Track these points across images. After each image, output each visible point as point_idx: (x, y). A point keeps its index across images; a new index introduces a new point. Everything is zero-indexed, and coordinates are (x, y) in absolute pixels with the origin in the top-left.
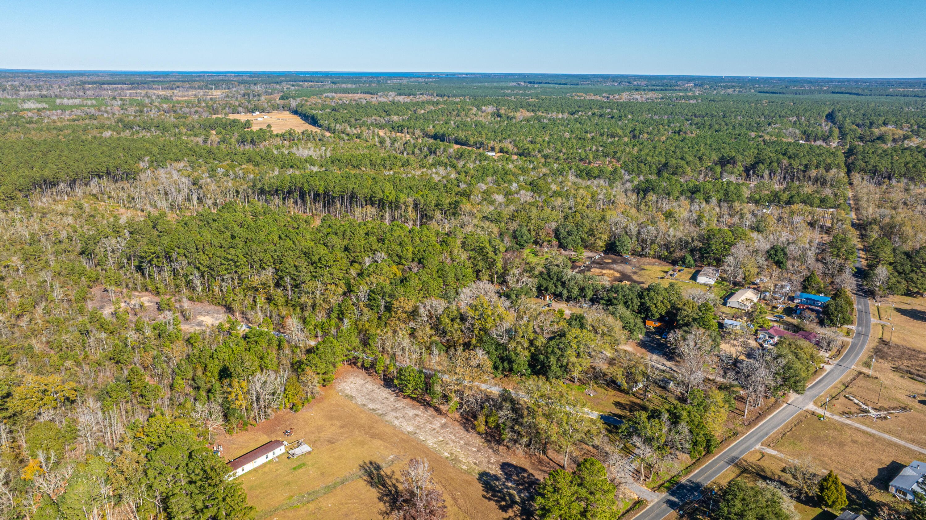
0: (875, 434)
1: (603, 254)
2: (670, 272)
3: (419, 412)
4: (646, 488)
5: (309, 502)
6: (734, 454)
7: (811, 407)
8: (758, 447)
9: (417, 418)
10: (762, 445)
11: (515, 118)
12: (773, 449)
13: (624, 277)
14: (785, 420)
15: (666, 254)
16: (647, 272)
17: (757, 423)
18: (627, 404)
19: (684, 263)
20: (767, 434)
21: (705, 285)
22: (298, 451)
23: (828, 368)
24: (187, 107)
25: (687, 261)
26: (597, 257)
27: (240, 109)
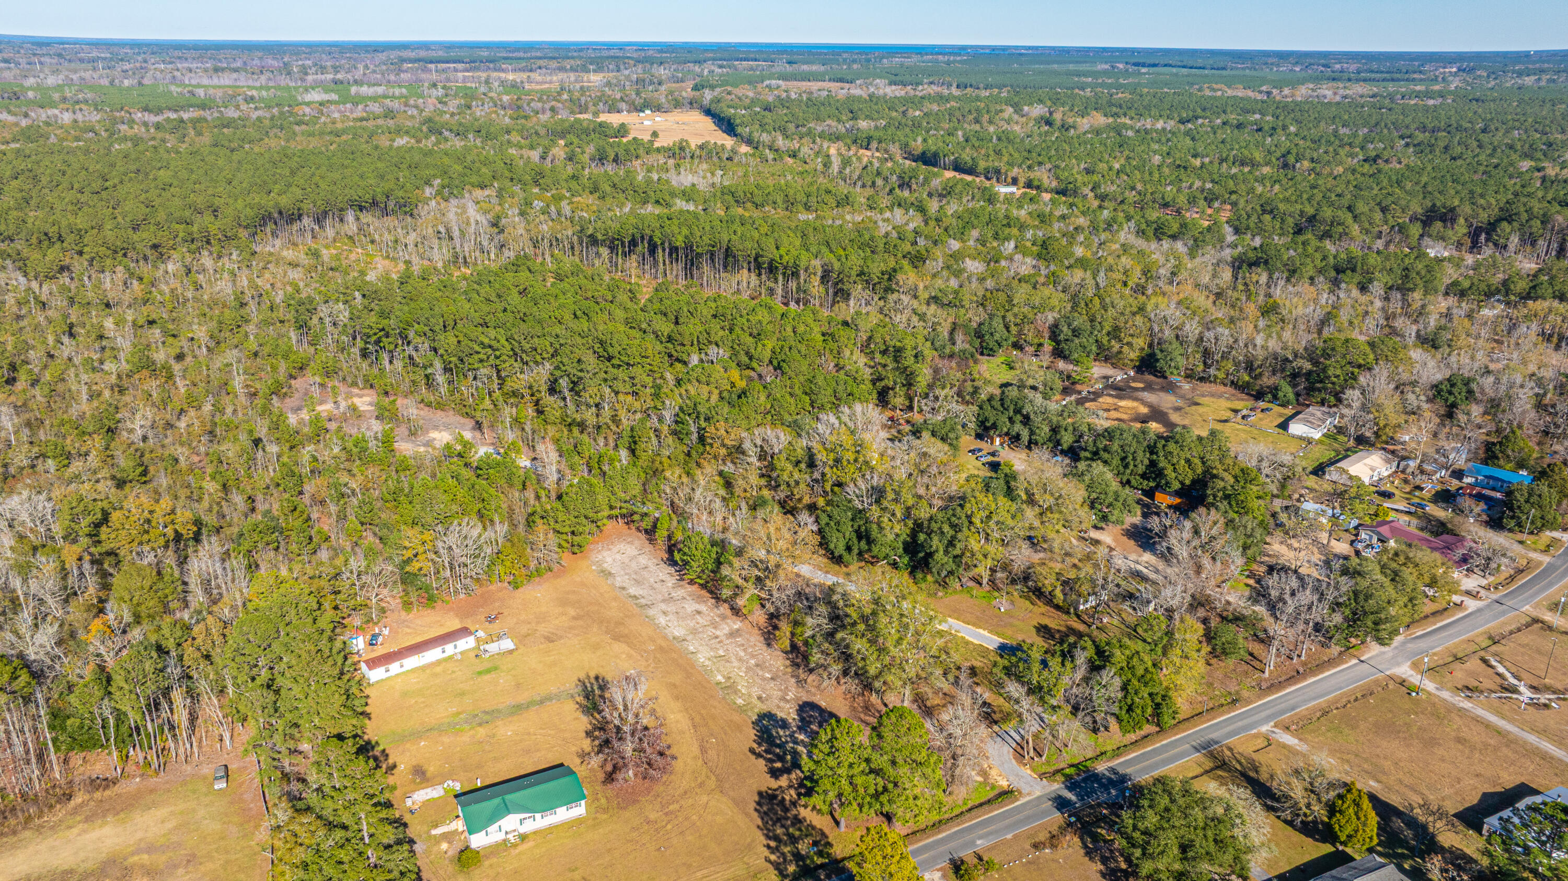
0: (1509, 732)
1: (1132, 373)
2: (1245, 412)
3: (703, 608)
4: (1029, 772)
5: (480, 725)
6: (1214, 736)
7: (1404, 670)
8: (1265, 729)
9: (698, 616)
10: (1276, 726)
11: (1074, 127)
12: (1293, 735)
13: (1157, 414)
14: (1341, 688)
15: (1247, 378)
16: (1200, 409)
17: (1285, 688)
18: (1059, 631)
19: (1275, 397)
20: (1293, 709)
21: (1301, 438)
22: (493, 648)
23: (1472, 605)
24: (540, 100)
25: (1281, 394)
26: (1119, 378)
27: (623, 106)
